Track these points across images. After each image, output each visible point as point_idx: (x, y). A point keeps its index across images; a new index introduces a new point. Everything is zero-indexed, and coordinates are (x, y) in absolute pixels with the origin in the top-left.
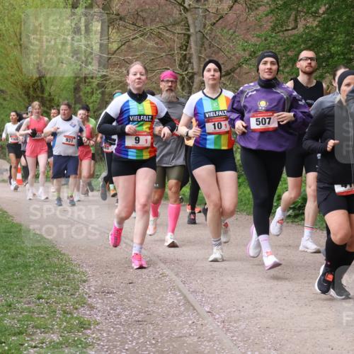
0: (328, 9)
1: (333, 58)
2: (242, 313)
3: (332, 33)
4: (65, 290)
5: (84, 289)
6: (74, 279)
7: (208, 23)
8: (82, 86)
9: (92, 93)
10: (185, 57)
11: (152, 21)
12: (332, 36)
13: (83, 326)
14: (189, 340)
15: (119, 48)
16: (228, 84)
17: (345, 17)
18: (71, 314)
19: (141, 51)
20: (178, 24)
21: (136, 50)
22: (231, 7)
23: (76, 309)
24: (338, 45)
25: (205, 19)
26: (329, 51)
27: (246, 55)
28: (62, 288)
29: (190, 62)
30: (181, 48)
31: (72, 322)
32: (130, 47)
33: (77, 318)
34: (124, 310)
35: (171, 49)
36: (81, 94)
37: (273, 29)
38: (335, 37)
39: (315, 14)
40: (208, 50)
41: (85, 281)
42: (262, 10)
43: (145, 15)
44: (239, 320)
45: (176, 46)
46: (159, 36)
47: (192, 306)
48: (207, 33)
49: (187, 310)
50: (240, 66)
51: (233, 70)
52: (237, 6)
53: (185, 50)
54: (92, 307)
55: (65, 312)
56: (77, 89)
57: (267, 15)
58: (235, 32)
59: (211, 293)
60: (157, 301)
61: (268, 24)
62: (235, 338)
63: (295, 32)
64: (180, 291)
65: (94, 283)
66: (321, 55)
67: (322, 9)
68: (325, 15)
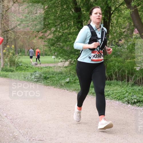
0: (48, 7)
1: (50, 25)
2: (18, 116)
3: (49, 16)
7: (4, 10)
12: (49, 17)
16: (12, 33)
25: (3, 9)
26: (48, 22)
38: (50, 17)
40: (5, 20)
44: (17, 119)
48: (4, 14)
59: (6, 109)
62: (15, 125)
66: (46, 23)
67: (46, 7)
68: (47, 9)
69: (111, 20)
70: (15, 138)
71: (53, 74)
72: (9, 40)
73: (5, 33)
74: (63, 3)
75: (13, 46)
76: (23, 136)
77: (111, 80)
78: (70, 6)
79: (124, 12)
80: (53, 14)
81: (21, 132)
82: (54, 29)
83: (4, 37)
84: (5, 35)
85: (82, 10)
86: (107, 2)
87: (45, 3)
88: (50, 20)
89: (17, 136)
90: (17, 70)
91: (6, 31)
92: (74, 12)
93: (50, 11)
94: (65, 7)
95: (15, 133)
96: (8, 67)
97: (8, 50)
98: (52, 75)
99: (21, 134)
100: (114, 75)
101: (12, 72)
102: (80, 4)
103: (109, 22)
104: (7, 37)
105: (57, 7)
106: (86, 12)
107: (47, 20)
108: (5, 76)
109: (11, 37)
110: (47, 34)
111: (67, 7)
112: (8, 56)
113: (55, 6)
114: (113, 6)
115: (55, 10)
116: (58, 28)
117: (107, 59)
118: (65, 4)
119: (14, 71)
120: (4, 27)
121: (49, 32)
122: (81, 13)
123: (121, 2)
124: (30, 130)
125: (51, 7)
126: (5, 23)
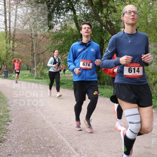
5: (8, 102)
6: (6, 100)
7: (38, 42)
8: (8, 56)
9: (10, 57)
10: (32, 49)
11: (25, 41)
13: (8, 111)
15: (17, 47)
17: (68, 41)
20: (31, 42)
21: (21, 47)
22: (43, 38)
23: (7, 107)
26: (65, 49)
27: (46, 49)
28: (3, 102)
31: (5, 110)
32: (19, 47)
34: (18, 107)
35: (29, 47)
37: (52, 43)
42: (50, 39)
43: (23, 39)
45: (30, 47)
46: (26, 44)
48: (37, 44)
50: (45, 51)
51: (43, 52)
52: (44, 38)
54: (10, 107)
55: (4, 108)
56: (7, 56)
58: (44, 44)
61: (51, 42)
63: (57, 44)
65: (11, 101)
66: (63, 49)
67: (63, 39)
68: (64, 41)
69: (104, 47)
70: (43, 121)
71: (67, 81)
72: (40, 60)
73: (38, 55)
74: (74, 37)
75: (43, 63)
77: (104, 85)
80: (67, 44)
83: (37, 58)
86: (101, 36)
87: (63, 37)
90: (45, 78)
93: (66, 42)
94: (75, 39)
95: (43, 118)
96: (40, 77)
97: (40, 66)
99: (47, 119)
100: (106, 82)
103: (103, 49)
104: (39, 58)
105: (70, 39)
108: (38, 83)
110: (64, 56)
111: (76, 39)
112: (39, 70)
113: (69, 39)
114: (105, 39)
115: (69, 41)
117: (101, 72)
118: (75, 38)
119: (43, 79)
120: (37, 52)
121: (65, 55)
124: (53, 117)
125: (66, 40)
126: (38, 49)
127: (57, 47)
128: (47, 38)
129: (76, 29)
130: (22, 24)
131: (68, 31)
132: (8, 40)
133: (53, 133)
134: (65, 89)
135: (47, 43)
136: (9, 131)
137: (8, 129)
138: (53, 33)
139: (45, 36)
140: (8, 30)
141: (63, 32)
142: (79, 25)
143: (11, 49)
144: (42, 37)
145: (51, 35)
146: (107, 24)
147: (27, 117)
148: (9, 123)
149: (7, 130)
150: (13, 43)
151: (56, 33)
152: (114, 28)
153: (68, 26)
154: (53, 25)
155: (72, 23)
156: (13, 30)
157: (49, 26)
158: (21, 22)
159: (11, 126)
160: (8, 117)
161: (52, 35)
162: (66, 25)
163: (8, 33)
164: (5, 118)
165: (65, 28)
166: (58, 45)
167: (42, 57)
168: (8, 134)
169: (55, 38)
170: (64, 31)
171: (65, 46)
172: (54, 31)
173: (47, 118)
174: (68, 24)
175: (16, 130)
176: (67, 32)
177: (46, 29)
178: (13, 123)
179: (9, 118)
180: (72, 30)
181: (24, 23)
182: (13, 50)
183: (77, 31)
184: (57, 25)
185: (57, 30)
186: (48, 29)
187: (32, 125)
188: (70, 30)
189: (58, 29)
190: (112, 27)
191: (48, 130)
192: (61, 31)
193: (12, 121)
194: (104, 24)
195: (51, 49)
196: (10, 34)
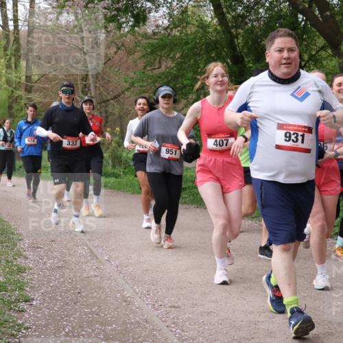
0: (181, 55)
1: (186, 88)
2: (130, 261)
3: (184, 71)
4: (7, 246)
5: (20, 245)
6: (13, 238)
8: (14, 105)
10: (85, 86)
13: (21, 270)
14: (94, 279)
15: (39, 79)
16: (116, 104)
17: (192, 61)
18: (11, 262)
19: (55, 81)
21: (51, 81)
22: (116, 53)
23: (15, 259)
24: (189, 79)
26: (183, 84)
27: (127, 85)
29: (89, 90)
30: (82, 80)
31: (12, 268)
32: (47, 78)
33: (16, 265)
34: (49, 259)
36: (13, 110)
37: (145, 68)
38: (186, 74)
39: (173, 59)
41: (20, 240)
42: (137, 55)
44: (128, 265)
45: (79, 78)
47: (95, 256)
49: (92, 259)
50: (123, 92)
51: (119, 95)
52: (119, 52)
53: (86, 81)
54: (26, 258)
55: (7, 261)
56: (10, 107)
57: (140, 59)
58: (119, 69)
59: (108, 248)
60: (72, 252)
61: (141, 65)
64: (87, 246)
65: (27, 241)
66: (178, 86)
67: (178, 55)
68: (179, 60)
72: (110, 118)
73: (103, 104)
74: (210, 48)
75: (118, 129)
76: (140, 298)
78: (224, 53)
79: (327, 63)
80: (190, 69)
81: (137, 290)
82: (194, 97)
83: (100, 113)
84: (103, 109)
85: (246, 59)
87: (177, 47)
88: (186, 80)
89: (129, 299)
90: (125, 174)
91: (105, 102)
92: (231, 63)
93: (184, 62)
94: (213, 55)
95: (126, 292)
96: (109, 169)
98: (191, 183)
99: (137, 293)
101: (117, 177)
102: (243, 49)
104: (106, 112)
105: (199, 56)
106: (254, 64)
107: (180, 80)
109: (114, 112)
110: (181, 105)
111: (217, 55)
112: (108, 148)
114: (305, 52)
115: (195, 61)
116: (200, 94)
118: (213, 49)
119: (120, 175)
120: (100, 93)
121: (183, 102)
122: (245, 66)
123: (322, 45)
124: (153, 288)
125: (187, 56)
126: (102, 86)
127: (160, 77)
128: (130, 52)
129: (215, 21)
130: (53, 8)
131: (191, 30)
132: (13, 59)
133: (154, 335)
134: (187, 206)
135: (128, 69)
136: (27, 328)
137: (23, 324)
138: (145, 36)
139: (123, 45)
140: (11, 28)
141: (176, 32)
142: (225, 10)
143: (23, 87)
144: (114, 49)
145: (139, 42)
146: (310, 6)
147: (76, 288)
148: (23, 305)
149: (18, 325)
150: (28, 67)
151: (156, 37)
152: (332, 16)
153: (189, 13)
154: (144, 11)
155: (201, 3)
156: (27, 28)
157: (133, 16)
158: (50, 4)
159: (29, 316)
160: (21, 289)
161: (144, 42)
162: (184, 11)
163: (12, 38)
164: (13, 291)
165: (180, 20)
166: (163, 73)
167: (114, 108)
168: (22, 339)
169: (153, 52)
170: (179, 29)
171: (183, 75)
172: (149, 31)
173: (135, 291)
174: (190, 8)
175: (46, 326)
176: (189, 32)
177: (124, 25)
178: (36, 306)
179: (23, 289)
180: (203, 26)
181: (58, 7)
182: (29, 90)
183: (218, 28)
184: (156, 11)
185: (157, 26)
186: (131, 23)
187: (92, 313)
188: (198, 27)
189: (160, 22)
190: (328, 13)
191: (139, 326)
192: (172, 29)
193: (33, 299)
194: (301, 7)
195: (141, 86)
196: (17, 40)
